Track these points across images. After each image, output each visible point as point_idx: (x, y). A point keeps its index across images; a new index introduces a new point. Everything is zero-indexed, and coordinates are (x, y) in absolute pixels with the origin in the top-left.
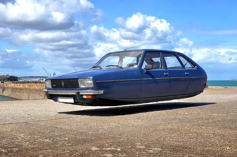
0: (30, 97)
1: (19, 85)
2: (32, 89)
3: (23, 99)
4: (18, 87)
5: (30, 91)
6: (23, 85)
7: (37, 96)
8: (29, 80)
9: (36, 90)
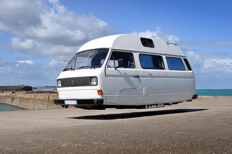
0: (35, 107)
1: (26, 95)
2: (37, 99)
3: (29, 109)
4: (25, 97)
5: (35, 100)
6: (30, 95)
7: (41, 106)
8: (43, 90)
9: (40, 100)
